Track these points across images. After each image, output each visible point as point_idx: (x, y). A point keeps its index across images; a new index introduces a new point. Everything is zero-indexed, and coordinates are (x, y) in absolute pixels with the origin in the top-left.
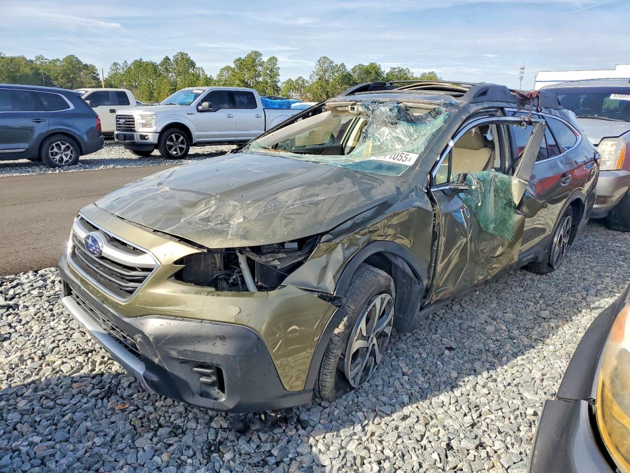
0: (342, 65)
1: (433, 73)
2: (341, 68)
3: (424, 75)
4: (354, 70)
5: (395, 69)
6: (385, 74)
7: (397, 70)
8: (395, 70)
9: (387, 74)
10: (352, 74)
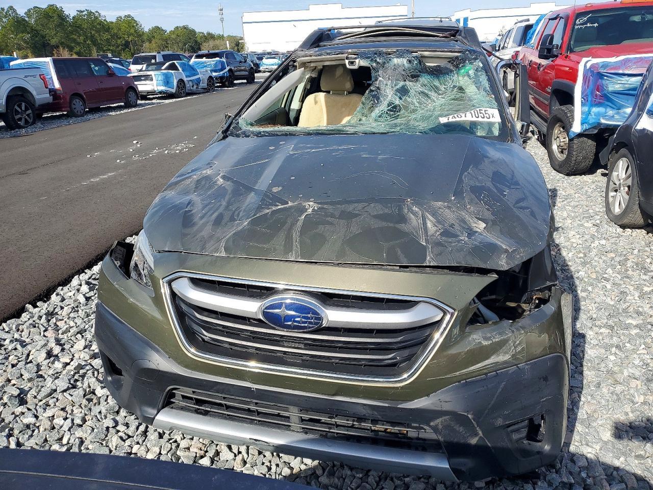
0: (11, 8)
1: (129, 16)
2: (10, 12)
3: (119, 19)
4: (28, 13)
5: (82, 12)
6: (71, 18)
7: (86, 12)
8: (84, 13)
9: (73, 17)
10: (27, 19)
